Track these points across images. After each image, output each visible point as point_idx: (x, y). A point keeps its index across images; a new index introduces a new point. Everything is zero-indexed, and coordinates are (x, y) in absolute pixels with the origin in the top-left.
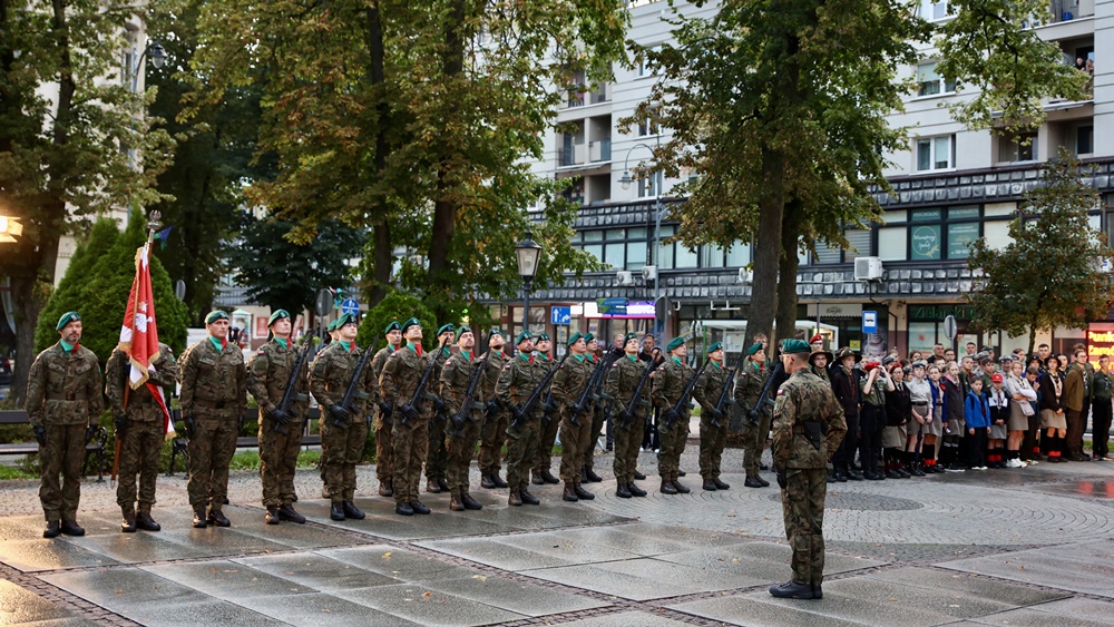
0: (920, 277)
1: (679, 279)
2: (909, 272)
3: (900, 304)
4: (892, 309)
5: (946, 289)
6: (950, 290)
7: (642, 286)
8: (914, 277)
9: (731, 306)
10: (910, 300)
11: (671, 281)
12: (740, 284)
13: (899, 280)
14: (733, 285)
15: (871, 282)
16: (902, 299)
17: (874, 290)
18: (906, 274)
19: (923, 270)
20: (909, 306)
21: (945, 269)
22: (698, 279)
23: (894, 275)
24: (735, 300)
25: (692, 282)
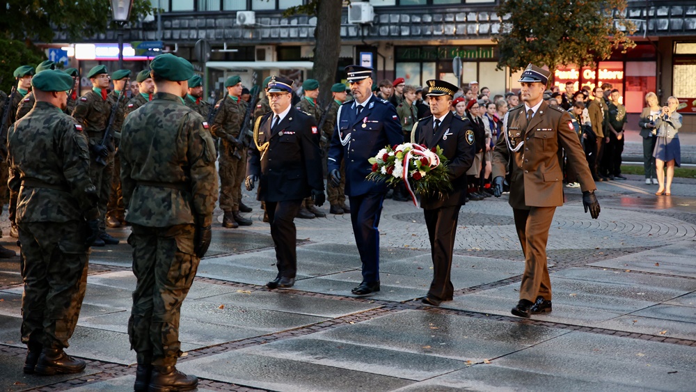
0: (408, 21)
1: (176, 22)
2: (398, 16)
3: (388, 46)
4: (381, 51)
5: (432, 33)
6: (435, 33)
7: (138, 29)
8: (403, 21)
9: (228, 48)
10: (397, 42)
11: (167, 23)
12: (237, 27)
13: (389, 24)
14: (231, 28)
15: (366, 25)
16: (390, 41)
17: (366, 33)
18: (396, 18)
19: (411, 15)
20: (397, 48)
21: (431, 14)
22: (196, 22)
23: (384, 19)
24: (233, 43)
25: (189, 25)
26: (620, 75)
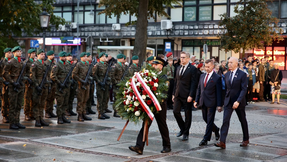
0: (187, 28)
1: (86, 29)
2: (183, 26)
3: (179, 39)
4: (176, 42)
5: (198, 34)
6: (200, 34)
7: (70, 31)
8: (185, 28)
9: (109, 40)
10: (183, 38)
11: (82, 29)
12: (113, 31)
13: (179, 30)
14: (110, 31)
15: (168, 30)
16: (180, 37)
17: (169, 34)
18: (182, 27)
19: (189, 25)
20: (183, 40)
21: (198, 25)
22: (95, 29)
23: (177, 27)
24: (111, 38)
25: (92, 30)
26: (284, 53)
